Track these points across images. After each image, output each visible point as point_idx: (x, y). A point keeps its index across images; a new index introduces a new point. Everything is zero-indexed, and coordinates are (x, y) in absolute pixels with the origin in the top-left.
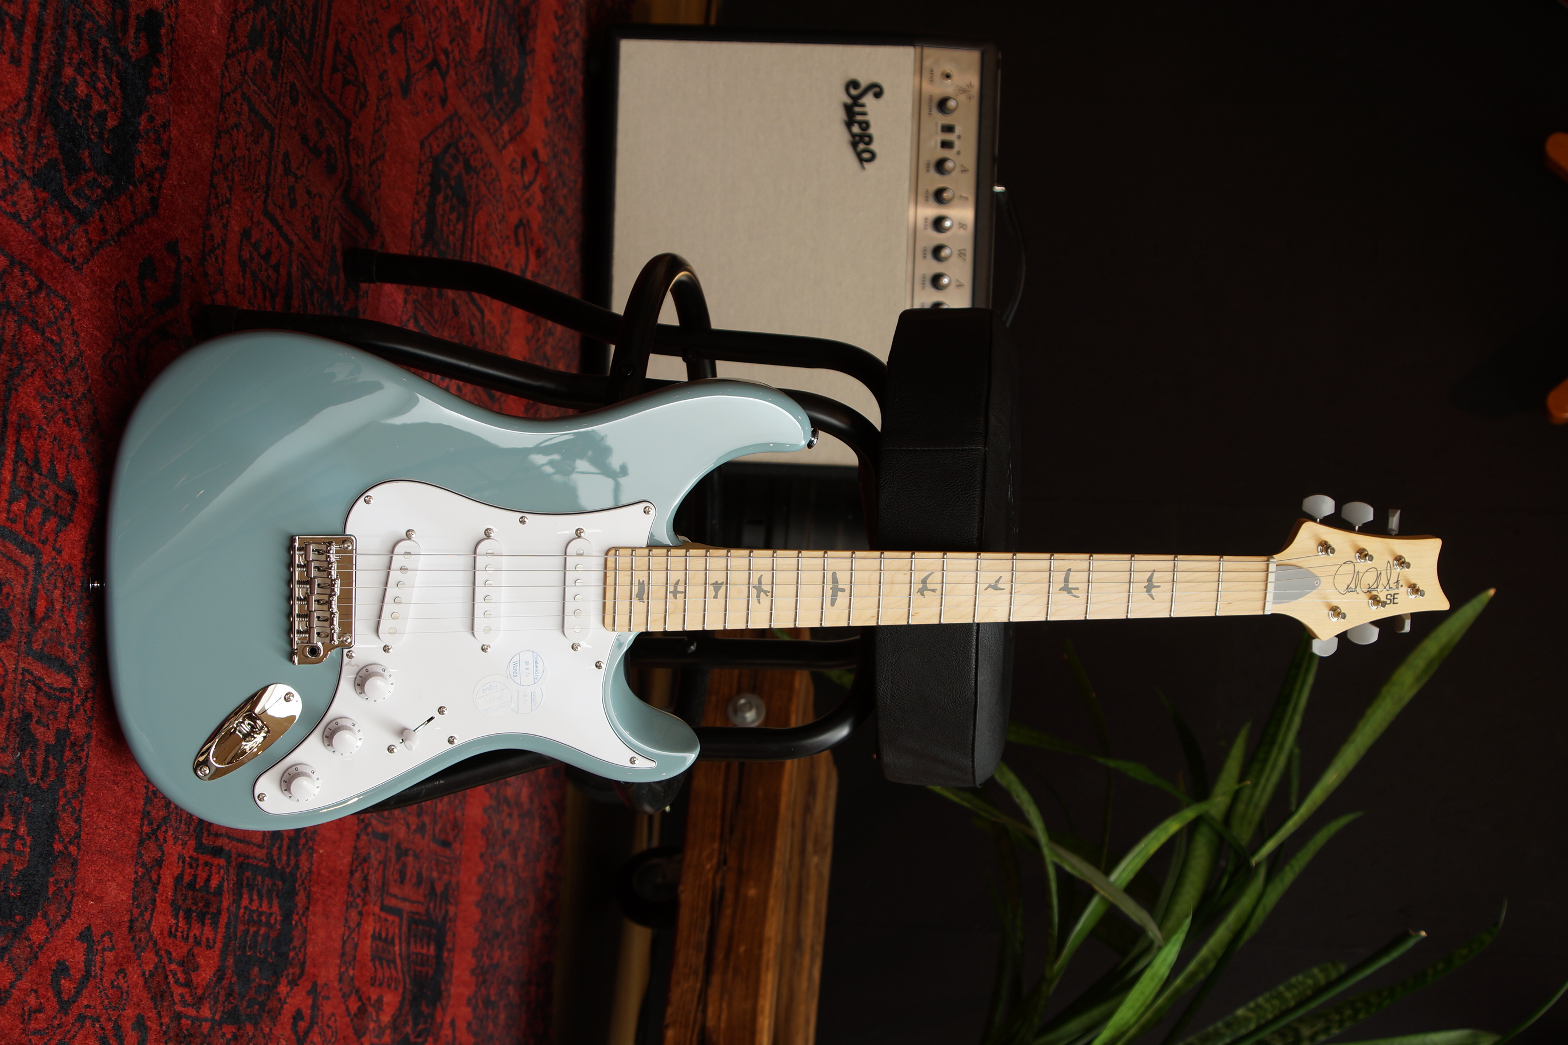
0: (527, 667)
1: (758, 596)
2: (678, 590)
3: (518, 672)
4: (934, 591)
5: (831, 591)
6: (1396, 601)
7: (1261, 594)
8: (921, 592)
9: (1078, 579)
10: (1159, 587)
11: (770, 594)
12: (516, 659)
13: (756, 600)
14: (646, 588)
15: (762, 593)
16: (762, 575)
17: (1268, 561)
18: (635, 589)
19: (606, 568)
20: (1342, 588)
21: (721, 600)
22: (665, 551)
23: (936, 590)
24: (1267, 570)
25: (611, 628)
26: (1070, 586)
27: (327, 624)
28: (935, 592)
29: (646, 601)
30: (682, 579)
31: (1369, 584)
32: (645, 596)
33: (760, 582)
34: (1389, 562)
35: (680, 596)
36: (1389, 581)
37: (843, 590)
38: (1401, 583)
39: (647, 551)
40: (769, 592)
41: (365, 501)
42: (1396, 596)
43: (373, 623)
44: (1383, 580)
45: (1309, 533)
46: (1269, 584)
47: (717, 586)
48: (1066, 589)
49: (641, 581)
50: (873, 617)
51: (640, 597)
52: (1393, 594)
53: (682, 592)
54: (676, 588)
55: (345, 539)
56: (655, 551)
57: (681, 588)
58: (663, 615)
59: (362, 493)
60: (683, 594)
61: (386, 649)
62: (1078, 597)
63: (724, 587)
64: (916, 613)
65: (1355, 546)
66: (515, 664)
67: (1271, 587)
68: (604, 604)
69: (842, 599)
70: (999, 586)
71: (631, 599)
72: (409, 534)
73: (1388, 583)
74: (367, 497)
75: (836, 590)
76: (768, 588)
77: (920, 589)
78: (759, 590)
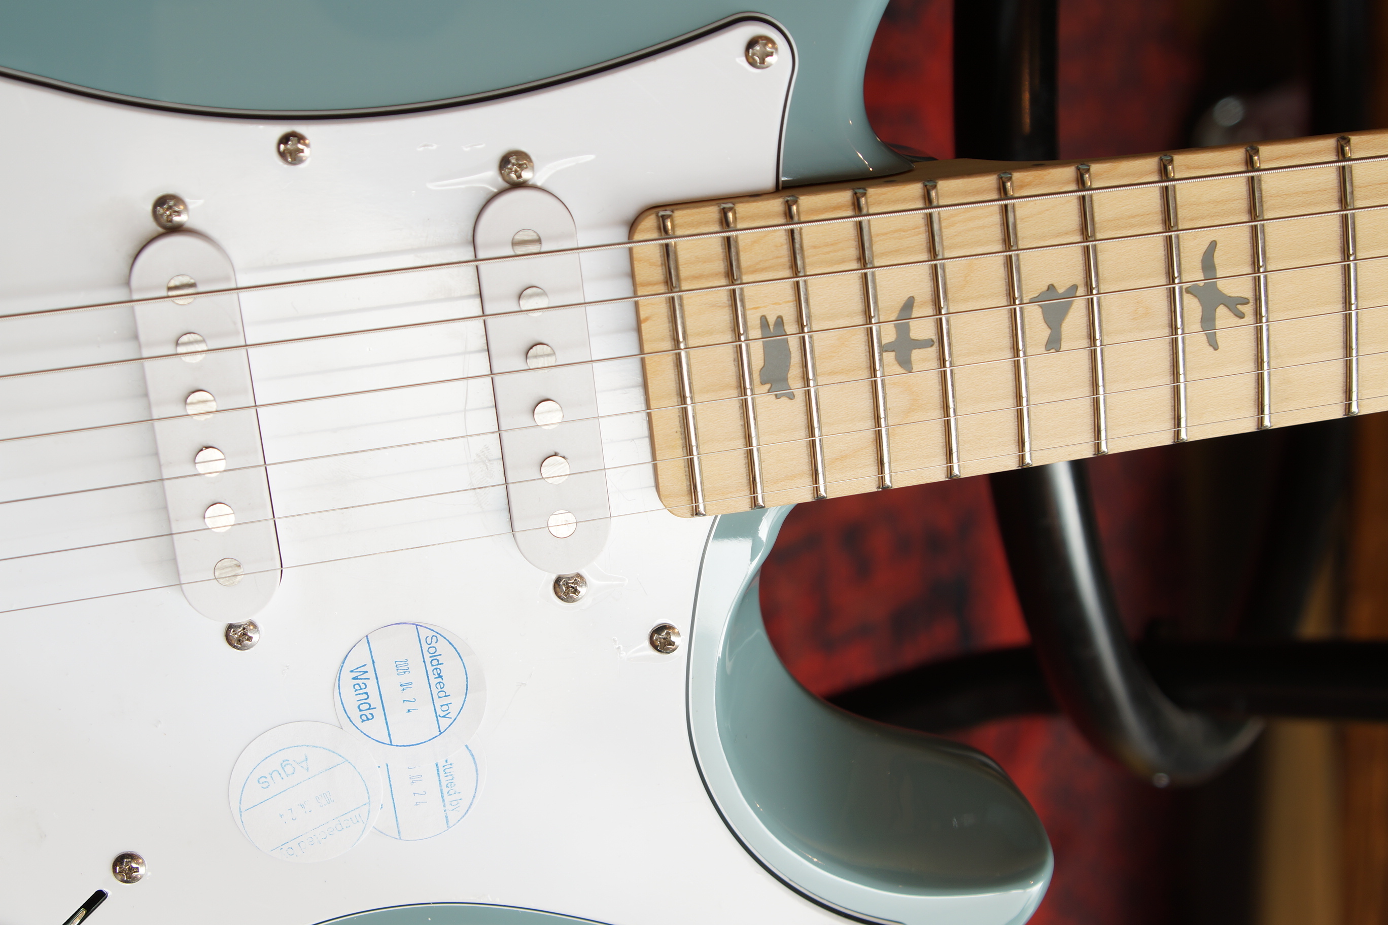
0: (405, 679)
1: (1208, 322)
2: (912, 336)
3: (374, 700)
11: (1248, 309)
12: (360, 657)
13: (1202, 338)
14: (793, 343)
15: (1222, 311)
16: (1213, 245)
18: (756, 353)
19: (633, 287)
21: (1073, 346)
22: (844, 197)
25: (684, 502)
29: (799, 393)
30: (922, 289)
32: (795, 372)
33: (1208, 264)
35: (924, 358)
39: (776, 205)
40: (1245, 302)
49: (772, 320)
51: (775, 378)
53: (928, 343)
54: (903, 331)
56: (807, 202)
57: (922, 329)
58: (870, 435)
60: (933, 351)
63: (1079, 305)
66: (359, 675)
71: (742, 390)
76: (1241, 288)
78: (1210, 299)
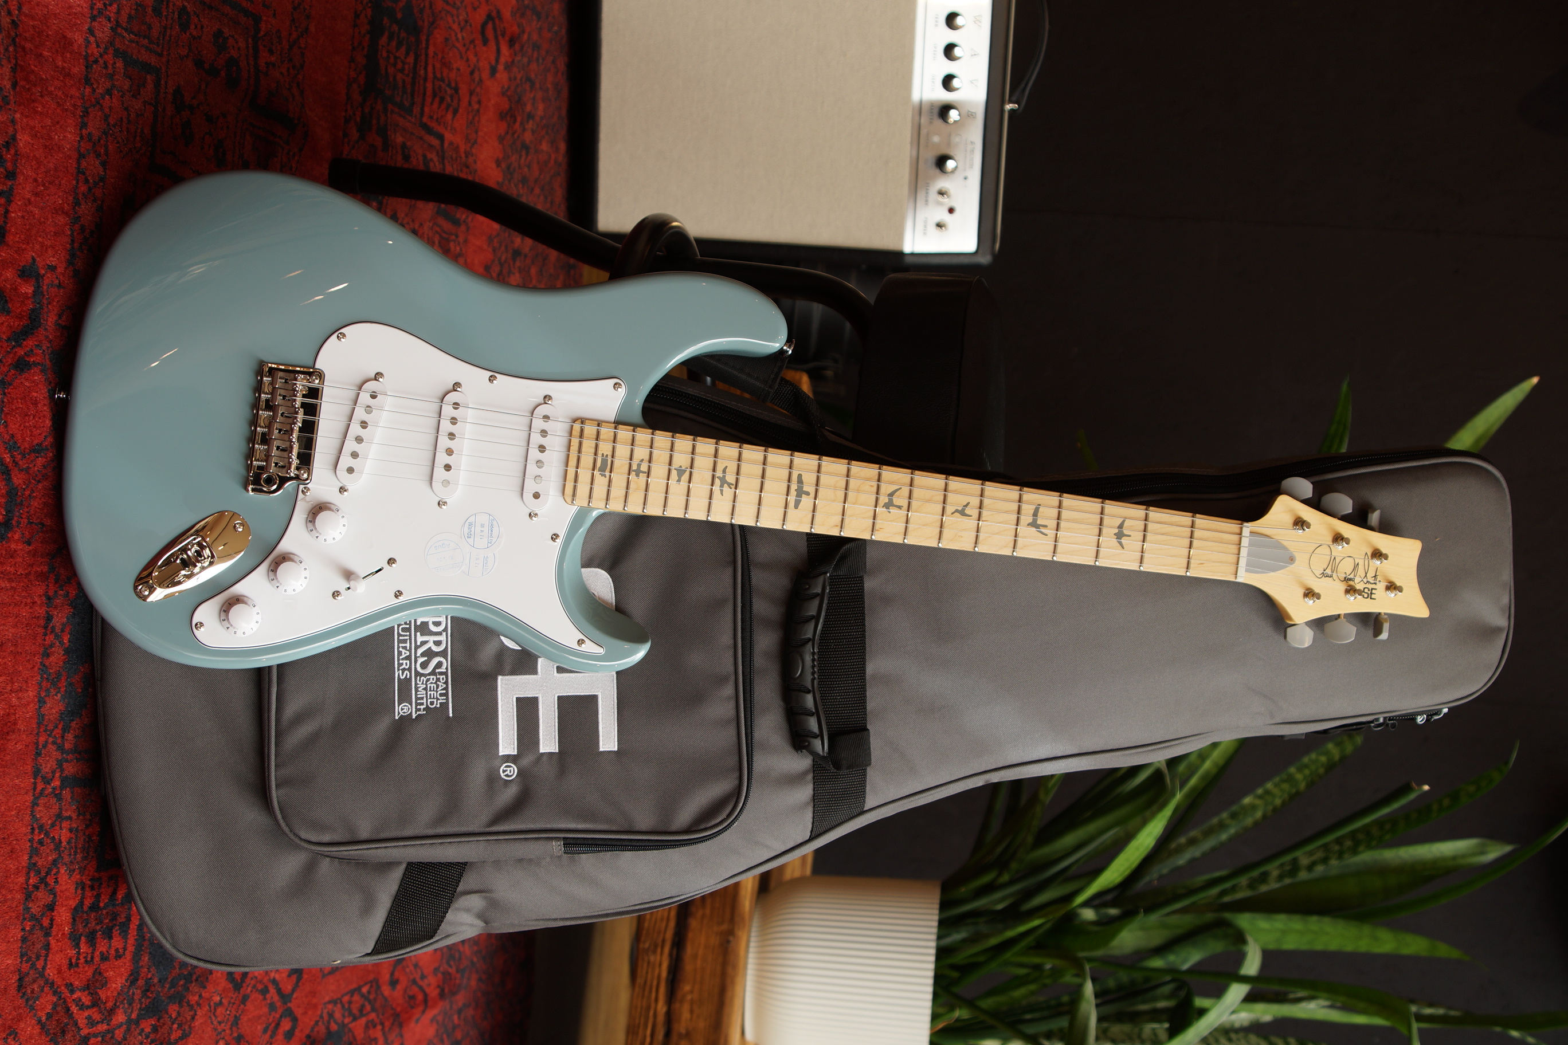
0: (482, 529)
1: (722, 486)
2: (641, 469)
3: (472, 533)
4: (900, 507)
5: (796, 493)
6: (1373, 596)
7: (1234, 558)
8: (887, 506)
9: (1048, 515)
10: (1129, 536)
11: (733, 487)
12: (472, 519)
13: (719, 491)
14: (609, 462)
15: (726, 485)
16: (727, 466)
17: (1242, 524)
18: (599, 462)
19: (571, 434)
20: (1318, 572)
21: (684, 483)
22: (631, 429)
23: (903, 507)
24: (1240, 534)
25: (571, 500)
26: (1039, 522)
27: (285, 454)
28: (901, 509)
29: (608, 476)
30: (647, 458)
31: (1346, 573)
32: (608, 471)
33: (724, 471)
34: (1366, 554)
35: (643, 477)
36: (1366, 574)
37: (808, 494)
38: (1379, 578)
39: (613, 426)
40: (733, 485)
41: (338, 337)
42: (1374, 591)
43: (333, 458)
44: (1361, 572)
45: (1284, 508)
46: (1242, 549)
47: (681, 472)
48: (1034, 524)
49: (605, 454)
50: (837, 526)
51: (602, 469)
52: (1370, 589)
53: (645, 473)
54: (639, 467)
55: (312, 373)
56: (621, 428)
57: (645, 467)
58: (624, 498)
59: (337, 330)
60: (646, 475)
61: (342, 490)
62: (1046, 535)
63: (687, 473)
64: (881, 529)
65: (1332, 529)
66: (470, 524)
67: (1244, 552)
68: (566, 471)
69: (807, 502)
70: (967, 512)
71: (593, 472)
72: (378, 376)
73: (1366, 576)
74: (340, 333)
75: (800, 492)
76: (732, 481)
77: (885, 503)
78: (723, 481)
